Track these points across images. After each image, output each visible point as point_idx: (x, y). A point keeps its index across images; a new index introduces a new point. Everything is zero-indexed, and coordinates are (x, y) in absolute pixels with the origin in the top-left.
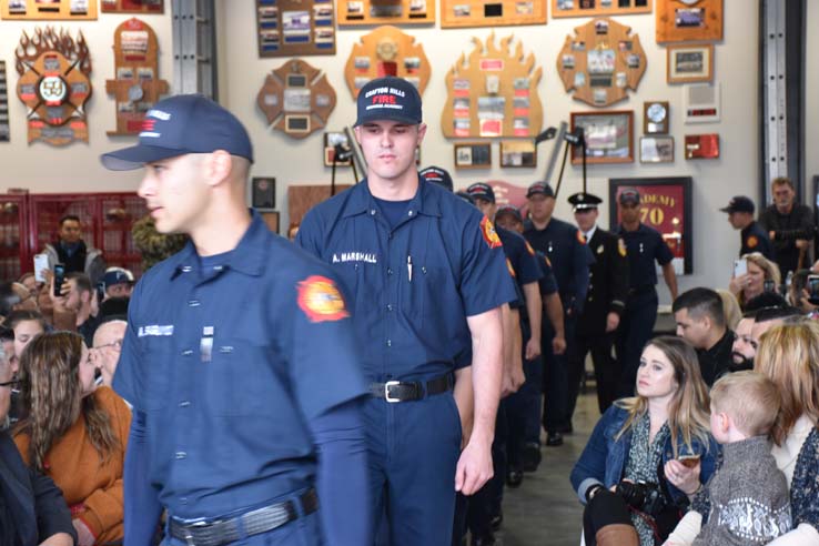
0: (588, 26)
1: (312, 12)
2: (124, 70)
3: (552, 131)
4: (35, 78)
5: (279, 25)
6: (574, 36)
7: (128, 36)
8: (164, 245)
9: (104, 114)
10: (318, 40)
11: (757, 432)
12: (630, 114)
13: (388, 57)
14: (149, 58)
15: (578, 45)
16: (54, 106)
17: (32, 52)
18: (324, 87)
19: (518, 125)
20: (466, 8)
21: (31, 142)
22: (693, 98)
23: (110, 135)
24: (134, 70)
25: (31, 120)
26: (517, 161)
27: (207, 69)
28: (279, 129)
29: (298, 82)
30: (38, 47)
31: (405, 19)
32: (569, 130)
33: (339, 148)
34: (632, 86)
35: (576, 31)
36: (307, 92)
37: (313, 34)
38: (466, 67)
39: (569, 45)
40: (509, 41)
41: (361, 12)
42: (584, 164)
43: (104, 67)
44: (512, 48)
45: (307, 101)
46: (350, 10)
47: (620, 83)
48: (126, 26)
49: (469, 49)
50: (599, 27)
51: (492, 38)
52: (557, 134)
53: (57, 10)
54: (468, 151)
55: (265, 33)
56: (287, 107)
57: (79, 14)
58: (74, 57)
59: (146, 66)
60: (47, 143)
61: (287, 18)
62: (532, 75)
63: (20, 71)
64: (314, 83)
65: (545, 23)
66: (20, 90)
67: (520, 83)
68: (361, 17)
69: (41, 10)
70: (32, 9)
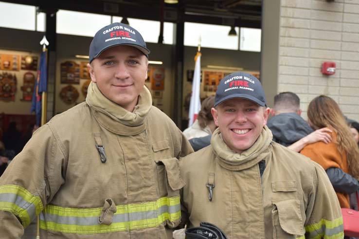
1: (74, 74)
2: (26, 84)
4: (2, 85)
5: (66, 77)
7: (28, 76)
9: (19, 94)
10: (76, 81)
22: (158, 101)
23: (21, 100)
24: (29, 84)
29: (70, 90)
30: (3, 77)
36: (72, 93)
48: (27, 73)
53: (9, 68)
55: (63, 78)
56: (67, 96)
57: (15, 69)
58: (12, 80)
59: (32, 83)
60: (4, 101)
61: (68, 75)
64: (74, 91)
69: (5, 68)
70: (2, 67)
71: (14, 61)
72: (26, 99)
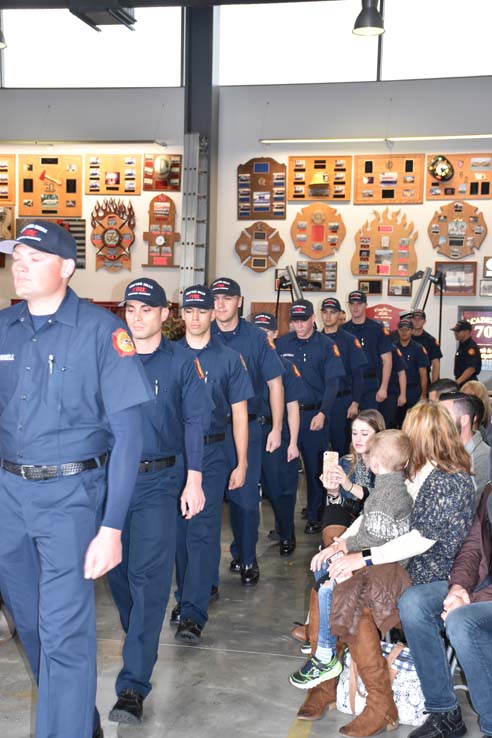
0: (450, 205)
1: (272, 192)
2: (154, 226)
3: (421, 273)
4: (102, 230)
5: (251, 200)
6: (440, 212)
7: (158, 205)
8: (168, 337)
9: (141, 253)
10: (275, 210)
11: (395, 468)
12: (474, 264)
13: (318, 222)
14: (170, 219)
15: (442, 218)
16: (111, 247)
17: (101, 214)
18: (278, 241)
19: (401, 268)
20: (370, 192)
21: (97, 270)
23: (144, 266)
24: (160, 227)
25: (98, 255)
26: (398, 292)
27: (203, 227)
28: (248, 265)
29: (260, 237)
30: (105, 211)
31: (331, 198)
32: (433, 273)
33: (283, 278)
34: (477, 245)
35: (442, 209)
36: (266, 243)
37: (272, 206)
38: (368, 229)
39: (437, 218)
40: (398, 213)
41: (303, 193)
42: (441, 296)
43: (143, 224)
44: (399, 219)
45: (266, 248)
46: (296, 192)
47: (468, 244)
48: (157, 199)
49: (372, 218)
50: (457, 206)
51: (387, 211)
52: (424, 276)
53: (117, 189)
54: (367, 284)
55: (242, 205)
56: (253, 252)
57: (130, 191)
58: (125, 217)
59: (168, 224)
60: (107, 269)
61: (256, 195)
62: (411, 237)
63: (94, 226)
64: (270, 237)
65: (422, 203)
66: (93, 239)
67: (404, 242)
68: (303, 196)
69: (108, 188)
70: (103, 188)
71: (128, 170)
72: (156, 261)
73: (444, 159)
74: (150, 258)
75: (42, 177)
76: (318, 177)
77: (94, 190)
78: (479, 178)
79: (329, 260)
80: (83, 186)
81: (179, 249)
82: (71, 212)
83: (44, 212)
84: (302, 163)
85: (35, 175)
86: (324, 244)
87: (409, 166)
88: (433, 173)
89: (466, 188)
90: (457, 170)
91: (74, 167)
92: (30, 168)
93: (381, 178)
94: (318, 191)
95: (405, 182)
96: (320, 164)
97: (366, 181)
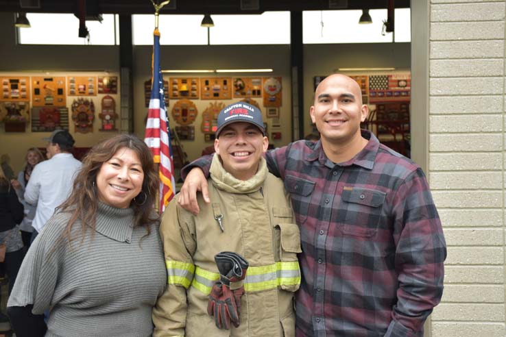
2: (105, 111)
4: (77, 113)
7: (106, 100)
9: (98, 124)
13: (185, 108)
14: (112, 107)
17: (76, 105)
20: (208, 94)
22: (274, 122)
23: (100, 129)
24: (108, 111)
25: (75, 125)
30: (78, 103)
31: (190, 97)
38: (208, 111)
40: (221, 104)
41: (177, 94)
43: (98, 110)
46: (173, 94)
48: (105, 98)
49: (209, 106)
50: (247, 100)
51: (216, 103)
54: (209, 136)
57: (91, 94)
58: (89, 107)
59: (111, 109)
63: (73, 111)
68: (177, 96)
69: (80, 93)
70: (77, 93)
71: (90, 84)
72: (106, 127)
73: (240, 79)
74: (103, 126)
75: (45, 87)
76: (184, 88)
77: (72, 93)
78: (256, 88)
79: (191, 125)
80: (67, 91)
81: (118, 122)
82: (60, 104)
83: (46, 104)
84: (176, 81)
85: (41, 86)
86: (188, 117)
87: (225, 83)
88: (236, 86)
89: (251, 92)
90: (246, 84)
91: (62, 82)
92: (38, 83)
93: (213, 87)
94: (184, 94)
95: (224, 89)
96: (184, 82)
97: (206, 89)
